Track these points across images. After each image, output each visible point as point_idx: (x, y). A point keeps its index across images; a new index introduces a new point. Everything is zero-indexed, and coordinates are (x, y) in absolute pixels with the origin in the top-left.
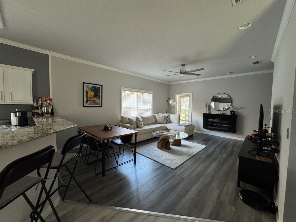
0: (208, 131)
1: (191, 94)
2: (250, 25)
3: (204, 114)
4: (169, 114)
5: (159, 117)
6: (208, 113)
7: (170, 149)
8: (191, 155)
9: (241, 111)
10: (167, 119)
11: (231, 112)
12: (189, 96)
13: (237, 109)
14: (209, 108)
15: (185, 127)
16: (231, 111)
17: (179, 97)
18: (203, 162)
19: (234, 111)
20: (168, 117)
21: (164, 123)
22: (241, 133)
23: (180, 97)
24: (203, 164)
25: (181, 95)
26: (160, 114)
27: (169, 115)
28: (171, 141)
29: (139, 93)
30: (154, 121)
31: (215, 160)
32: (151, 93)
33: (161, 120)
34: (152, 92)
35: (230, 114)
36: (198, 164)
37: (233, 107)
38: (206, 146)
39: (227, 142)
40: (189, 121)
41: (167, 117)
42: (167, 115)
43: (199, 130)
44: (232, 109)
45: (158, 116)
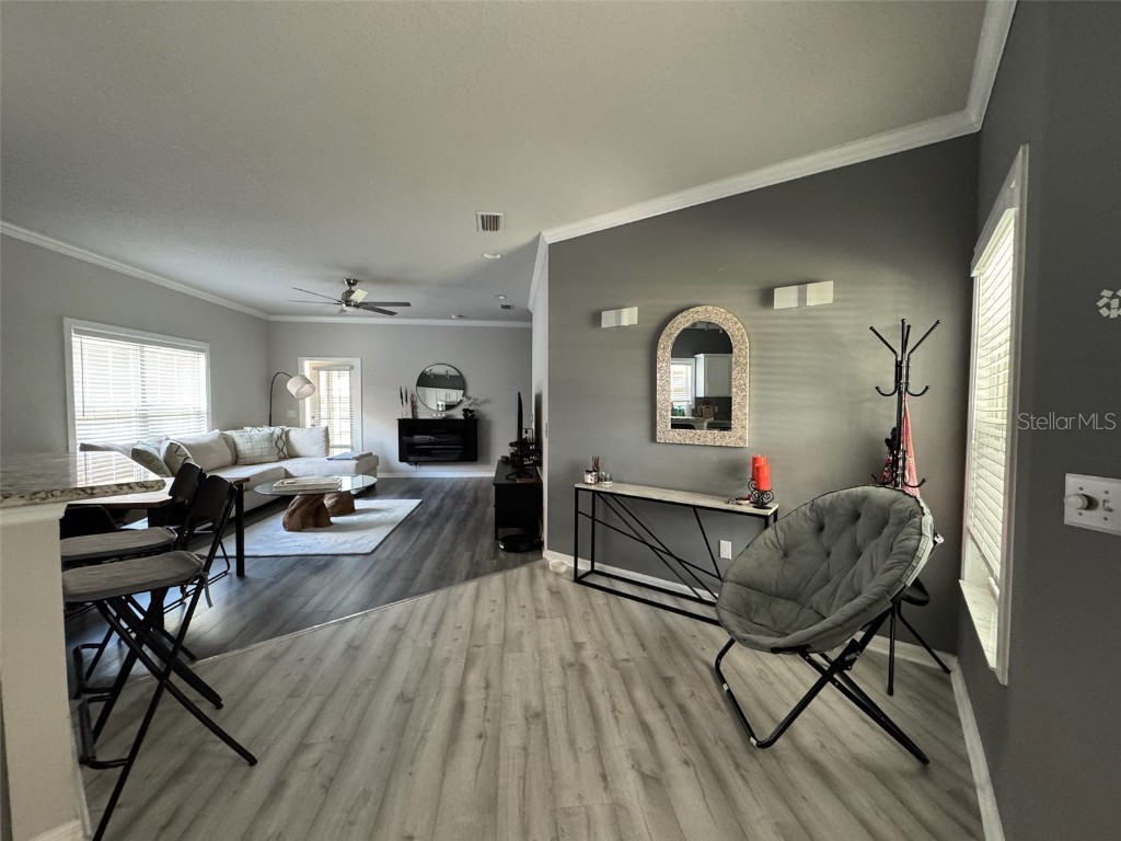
0: (413, 468)
1: (356, 362)
2: (499, 256)
3: (400, 421)
4: (287, 429)
5: (250, 439)
6: (410, 416)
7: (332, 524)
8: (393, 523)
9: (485, 409)
10: (281, 444)
11: (466, 411)
12: (352, 368)
13: (476, 404)
14: (412, 402)
15: (355, 462)
16: (464, 410)
17: (314, 368)
18: (427, 526)
19: (471, 408)
20: (284, 438)
21: (271, 458)
22: (487, 462)
23: (317, 369)
24: (429, 530)
25: (317, 362)
26: (249, 429)
27: (287, 433)
28: (328, 502)
29: (148, 348)
30: (229, 457)
31: (448, 519)
32: (202, 351)
33: (258, 452)
34: (206, 346)
35: (463, 418)
36: (417, 533)
37: (469, 398)
38: (420, 501)
39: (462, 484)
40: (352, 448)
41: (280, 437)
42: (277, 430)
43: (389, 469)
44: (465, 405)
45: (241, 436)
